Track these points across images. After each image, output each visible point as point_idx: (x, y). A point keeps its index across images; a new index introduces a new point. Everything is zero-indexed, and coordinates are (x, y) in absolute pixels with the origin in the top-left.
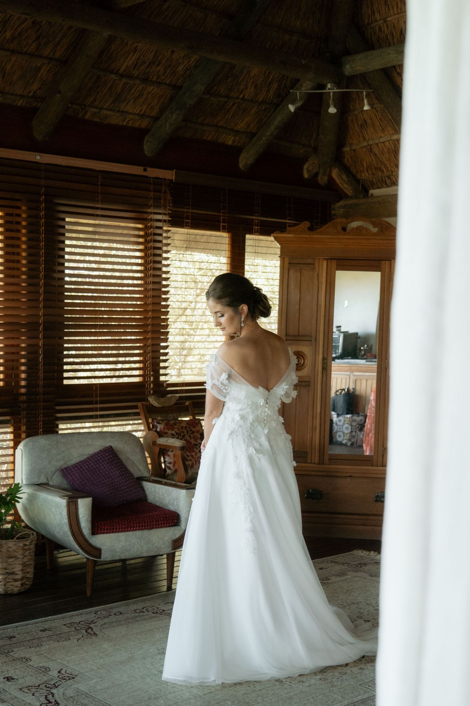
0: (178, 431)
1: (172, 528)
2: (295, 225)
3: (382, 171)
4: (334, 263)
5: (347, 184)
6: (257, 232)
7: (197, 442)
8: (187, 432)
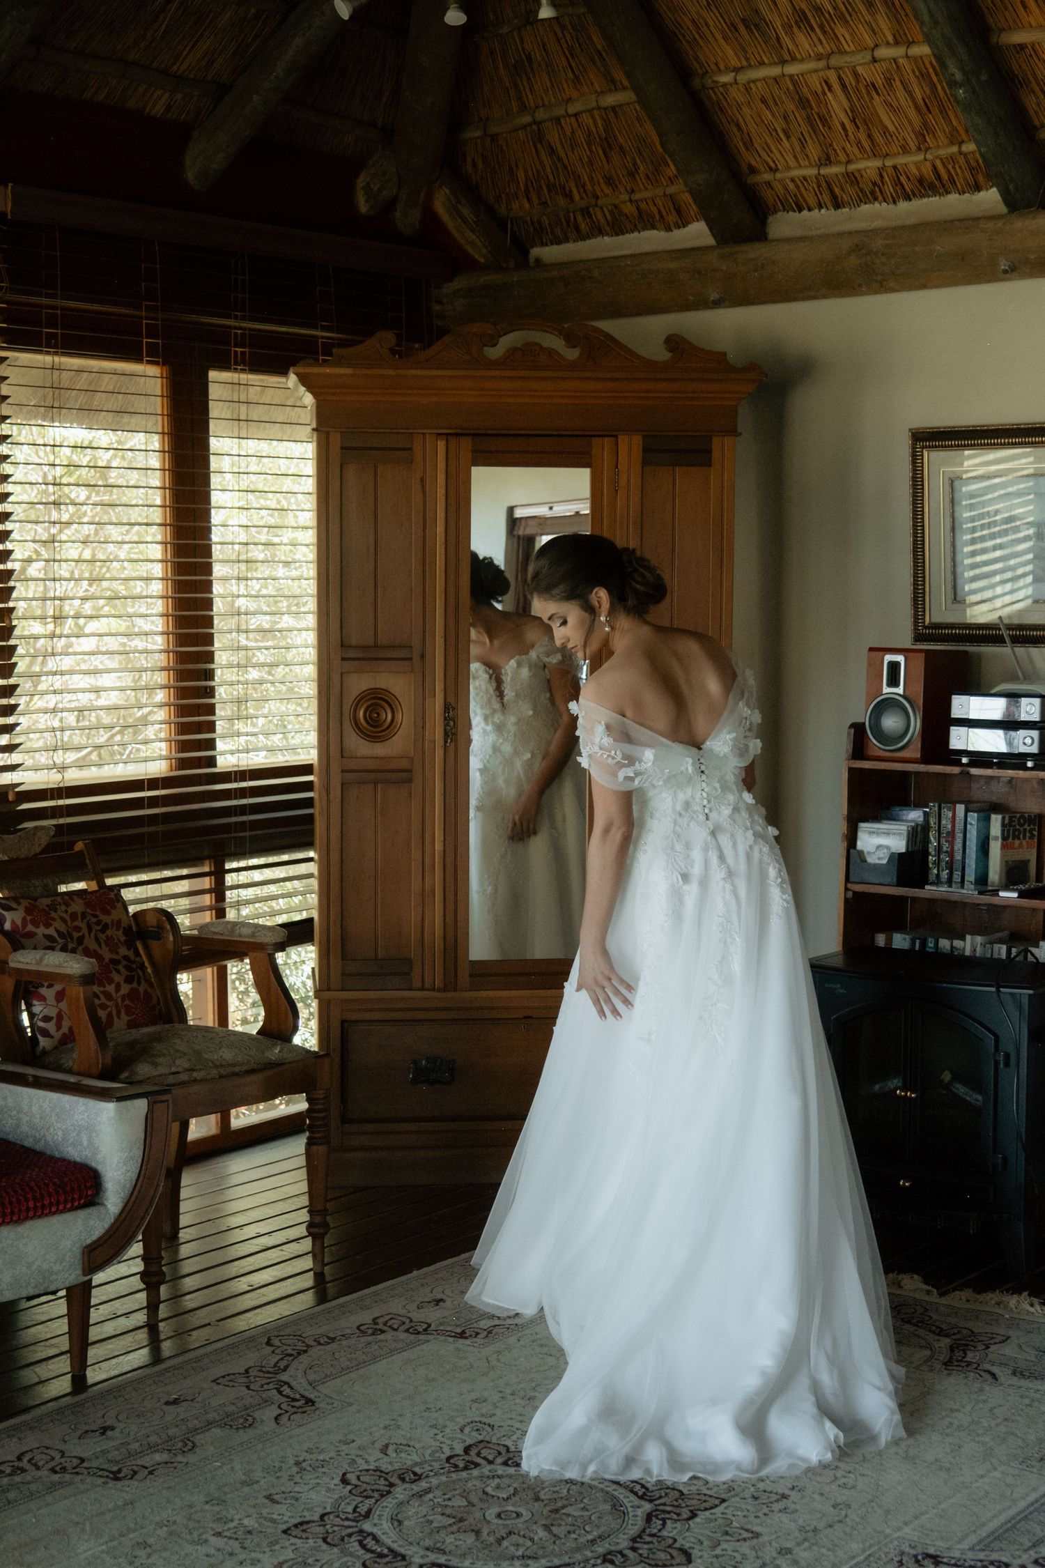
0: (63, 928)
1: (82, 1214)
2: (342, 344)
3: (569, 196)
4: (466, 444)
5: (473, 231)
6: (243, 362)
7: (117, 953)
8: (90, 930)
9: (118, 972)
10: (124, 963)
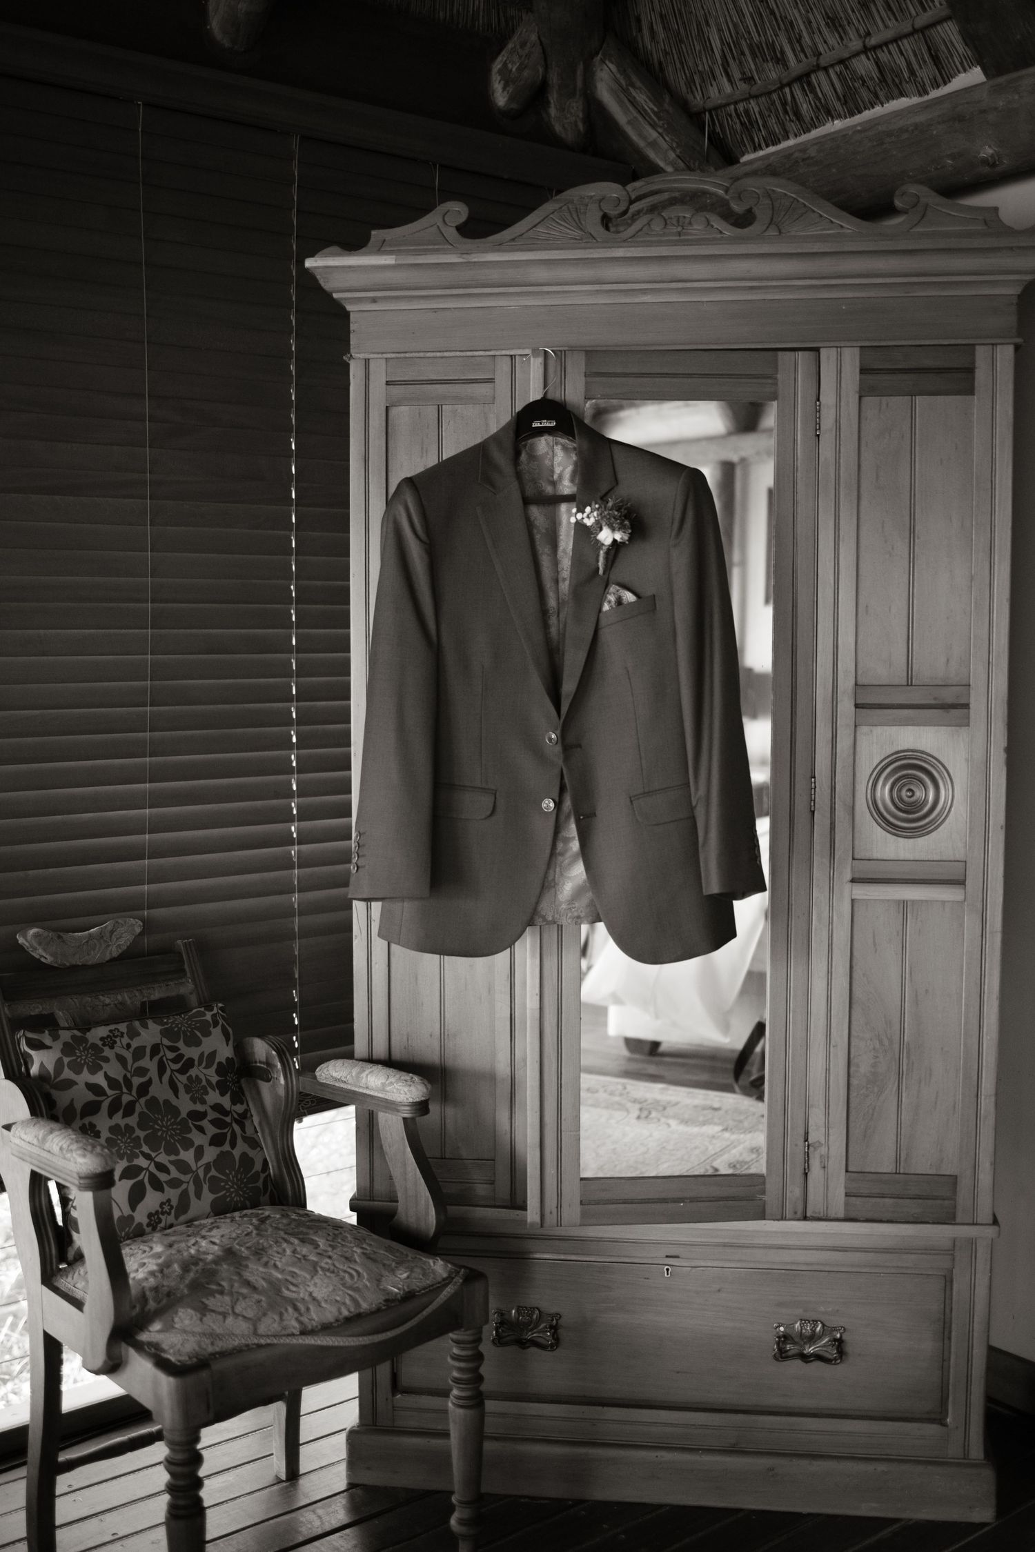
9: (201, 1130)
10: (212, 1115)
